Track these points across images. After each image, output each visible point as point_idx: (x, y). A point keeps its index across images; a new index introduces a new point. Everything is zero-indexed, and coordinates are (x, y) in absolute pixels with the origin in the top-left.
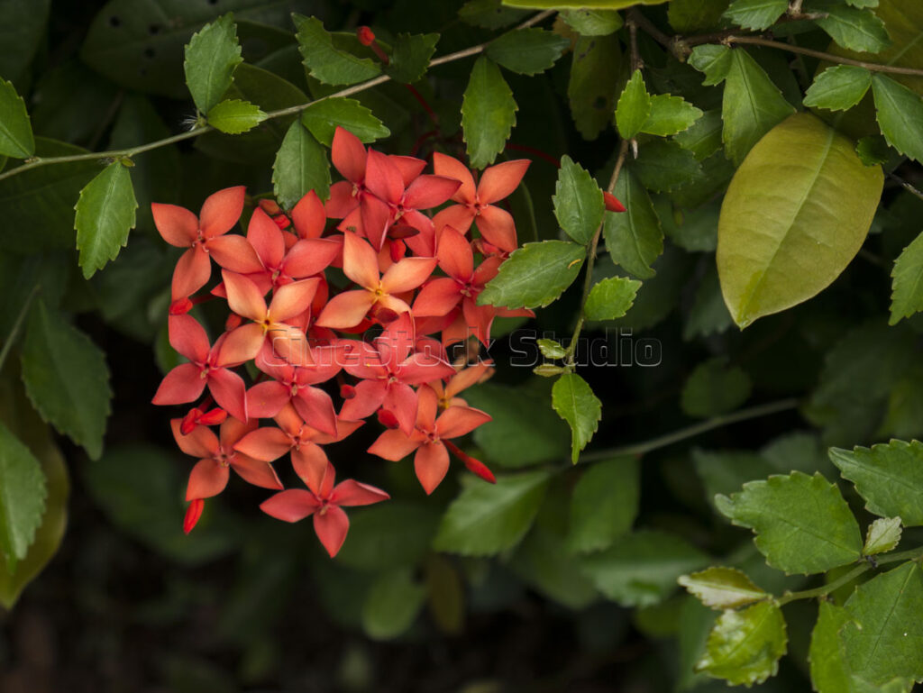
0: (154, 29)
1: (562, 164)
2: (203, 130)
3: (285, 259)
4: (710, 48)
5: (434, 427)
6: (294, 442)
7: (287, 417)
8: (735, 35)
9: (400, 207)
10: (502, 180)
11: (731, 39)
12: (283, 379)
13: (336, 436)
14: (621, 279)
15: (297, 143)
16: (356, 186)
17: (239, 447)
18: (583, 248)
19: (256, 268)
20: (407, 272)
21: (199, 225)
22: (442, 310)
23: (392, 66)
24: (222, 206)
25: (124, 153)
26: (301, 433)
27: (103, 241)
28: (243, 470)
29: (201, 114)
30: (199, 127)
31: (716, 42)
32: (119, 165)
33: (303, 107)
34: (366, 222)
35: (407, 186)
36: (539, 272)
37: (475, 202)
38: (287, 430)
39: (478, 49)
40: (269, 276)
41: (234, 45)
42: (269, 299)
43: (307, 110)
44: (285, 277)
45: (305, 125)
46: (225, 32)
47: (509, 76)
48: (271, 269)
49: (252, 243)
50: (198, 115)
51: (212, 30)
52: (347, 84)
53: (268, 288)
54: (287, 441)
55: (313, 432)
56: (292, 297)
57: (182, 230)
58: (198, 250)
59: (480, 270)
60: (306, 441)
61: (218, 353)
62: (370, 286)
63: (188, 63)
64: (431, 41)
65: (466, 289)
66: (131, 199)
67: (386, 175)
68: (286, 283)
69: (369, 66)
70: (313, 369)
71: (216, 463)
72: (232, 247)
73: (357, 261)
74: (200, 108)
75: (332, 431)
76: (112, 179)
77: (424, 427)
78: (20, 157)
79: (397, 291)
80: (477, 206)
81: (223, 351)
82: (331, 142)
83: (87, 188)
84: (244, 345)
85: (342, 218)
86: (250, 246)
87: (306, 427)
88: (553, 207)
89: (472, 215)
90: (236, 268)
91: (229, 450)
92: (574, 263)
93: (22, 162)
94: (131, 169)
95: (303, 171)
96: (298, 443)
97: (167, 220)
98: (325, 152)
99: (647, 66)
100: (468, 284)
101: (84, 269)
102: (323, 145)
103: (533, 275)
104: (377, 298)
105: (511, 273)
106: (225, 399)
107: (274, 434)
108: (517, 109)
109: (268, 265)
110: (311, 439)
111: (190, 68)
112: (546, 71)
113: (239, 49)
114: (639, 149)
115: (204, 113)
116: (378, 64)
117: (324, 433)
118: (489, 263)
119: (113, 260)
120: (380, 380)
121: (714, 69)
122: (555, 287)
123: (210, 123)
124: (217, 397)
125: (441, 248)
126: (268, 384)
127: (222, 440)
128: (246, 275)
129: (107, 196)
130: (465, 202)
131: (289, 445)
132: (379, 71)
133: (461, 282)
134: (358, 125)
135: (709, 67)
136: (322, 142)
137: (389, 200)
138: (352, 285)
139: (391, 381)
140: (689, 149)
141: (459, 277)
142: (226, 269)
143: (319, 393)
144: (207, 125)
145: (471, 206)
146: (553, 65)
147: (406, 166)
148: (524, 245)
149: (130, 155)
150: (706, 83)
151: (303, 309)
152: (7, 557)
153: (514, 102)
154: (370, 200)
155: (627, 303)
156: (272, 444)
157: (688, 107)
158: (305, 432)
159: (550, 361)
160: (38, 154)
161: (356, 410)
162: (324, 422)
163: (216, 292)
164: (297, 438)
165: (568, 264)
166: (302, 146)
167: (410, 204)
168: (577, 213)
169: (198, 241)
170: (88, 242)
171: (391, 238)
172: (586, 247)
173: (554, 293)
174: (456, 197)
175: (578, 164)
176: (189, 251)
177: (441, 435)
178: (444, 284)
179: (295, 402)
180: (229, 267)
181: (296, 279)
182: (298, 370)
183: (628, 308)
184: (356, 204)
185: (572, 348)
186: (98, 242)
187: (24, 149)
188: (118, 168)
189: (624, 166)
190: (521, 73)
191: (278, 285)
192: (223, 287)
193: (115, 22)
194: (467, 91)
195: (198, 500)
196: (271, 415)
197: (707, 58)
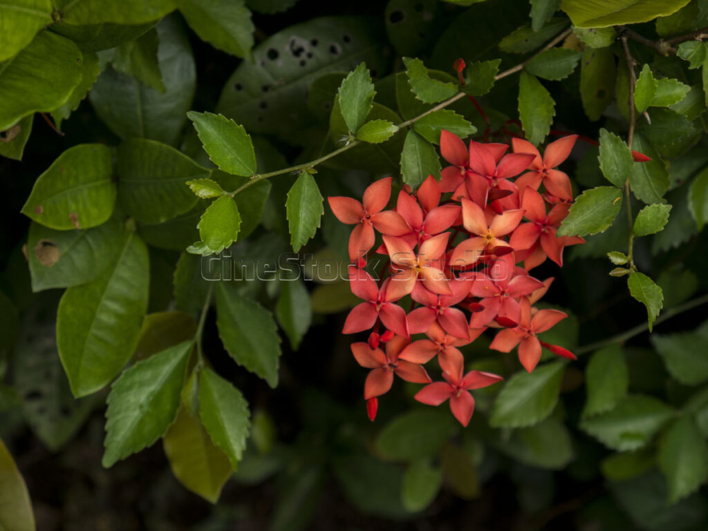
0: (266, 88)
1: (601, 135)
2: (354, 144)
3: (424, 223)
4: (689, 44)
5: (531, 326)
6: (441, 348)
7: (434, 330)
8: (704, 33)
9: (495, 178)
10: (559, 151)
11: (702, 36)
12: (431, 305)
13: (469, 340)
14: (657, 206)
15: (413, 145)
16: (463, 168)
17: (402, 356)
18: (619, 190)
19: (406, 231)
20: (505, 222)
21: (363, 208)
22: (528, 245)
23: (468, 85)
24: (376, 193)
25: (308, 165)
26: (445, 340)
27: (304, 226)
28: (403, 372)
29: (352, 134)
30: (351, 142)
31: (693, 39)
32: (306, 174)
33: (413, 121)
34: (470, 191)
35: (498, 163)
36: (594, 210)
37: (543, 168)
38: (434, 341)
39: (519, 68)
40: (415, 236)
41: (369, 83)
42: (416, 251)
43: (418, 122)
44: (426, 234)
45: (418, 132)
46: (363, 75)
47: (544, 82)
48: (416, 230)
49: (401, 214)
50: (350, 134)
51: (354, 75)
52: (439, 102)
53: (415, 243)
54: (436, 347)
55: (452, 339)
56: (432, 247)
57: (352, 212)
58: (366, 224)
59: (551, 214)
60: (448, 345)
61: (385, 293)
62: (482, 233)
63: (341, 100)
64: (495, 64)
65: (543, 228)
66: (318, 195)
67: (482, 157)
68: (428, 239)
69: (451, 88)
70: (450, 295)
71: (385, 370)
72: (388, 219)
73: (472, 218)
74: (351, 130)
75: (466, 336)
76: (304, 184)
77: (525, 327)
78: (247, 176)
79: (501, 235)
80: (545, 171)
81: (388, 291)
82: (439, 140)
83: (291, 191)
84: (403, 285)
85: (452, 191)
86: (401, 217)
87: (447, 336)
88: (598, 164)
89: (542, 177)
90: (392, 233)
91: (394, 359)
92: (616, 200)
93: (248, 179)
94: (314, 175)
95: (420, 164)
96: (444, 348)
97: (340, 208)
98: (434, 148)
99: (639, 63)
100: (544, 225)
101: (293, 247)
102: (433, 144)
103: (592, 212)
104: (488, 241)
105: (577, 212)
106: (392, 324)
107: (427, 344)
108: (555, 104)
109: (414, 227)
110: (451, 344)
111: (343, 103)
112: (569, 76)
113: (372, 86)
114: (650, 118)
115: (353, 132)
116: (457, 86)
117: (460, 338)
118: (557, 209)
119: (312, 237)
120: (495, 297)
121: (694, 57)
122: (608, 218)
123: (358, 138)
124: (386, 323)
125: (524, 202)
126: (420, 309)
127: (388, 355)
128: (399, 237)
129: (302, 196)
130: (536, 170)
131: (437, 350)
132: (457, 90)
133: (539, 224)
134: (455, 127)
135: (691, 56)
136: (432, 142)
137: (486, 175)
138: (470, 235)
139: (502, 297)
140: (682, 113)
141: (537, 220)
142: (385, 235)
143: (454, 311)
144: (356, 140)
145: (541, 171)
146: (573, 71)
147: (495, 149)
148: (584, 192)
149: (312, 166)
150: (691, 68)
151: (440, 255)
152: (231, 460)
153: (551, 99)
154: (473, 177)
155: (663, 221)
156: (424, 351)
157: (680, 85)
158: (447, 339)
159: (619, 266)
160: (258, 172)
161: (481, 320)
162: (459, 330)
163: (380, 251)
164: (442, 345)
165: (613, 202)
166: (417, 147)
167: (501, 175)
168: (615, 166)
169: (364, 219)
170: (296, 228)
171: (491, 200)
172: (621, 188)
173: (608, 222)
174: (530, 167)
175: (612, 133)
176: (358, 226)
177: (536, 331)
178: (528, 226)
179: (439, 319)
180: (387, 232)
181: (434, 235)
182: (440, 297)
183: (664, 224)
184: (461, 180)
185: (630, 256)
186: (301, 228)
187: (250, 170)
188: (306, 176)
189: (635, 132)
190: (551, 79)
191: (422, 241)
192: (384, 247)
193: (239, 87)
194: (520, 95)
195: (373, 398)
196: (424, 330)
197: (689, 51)
